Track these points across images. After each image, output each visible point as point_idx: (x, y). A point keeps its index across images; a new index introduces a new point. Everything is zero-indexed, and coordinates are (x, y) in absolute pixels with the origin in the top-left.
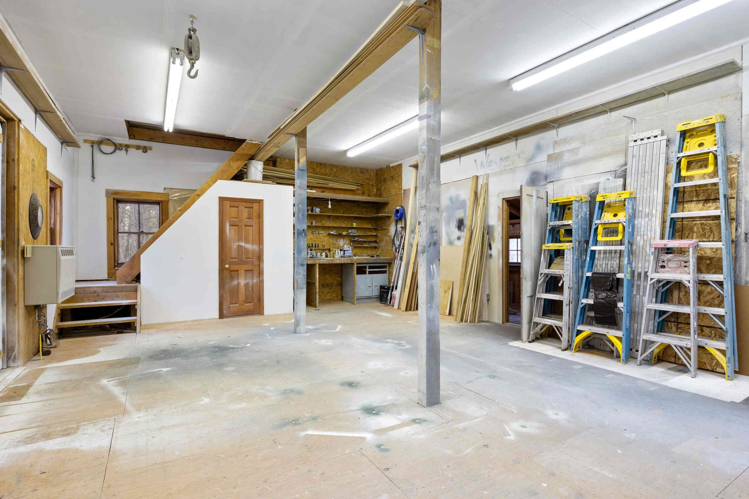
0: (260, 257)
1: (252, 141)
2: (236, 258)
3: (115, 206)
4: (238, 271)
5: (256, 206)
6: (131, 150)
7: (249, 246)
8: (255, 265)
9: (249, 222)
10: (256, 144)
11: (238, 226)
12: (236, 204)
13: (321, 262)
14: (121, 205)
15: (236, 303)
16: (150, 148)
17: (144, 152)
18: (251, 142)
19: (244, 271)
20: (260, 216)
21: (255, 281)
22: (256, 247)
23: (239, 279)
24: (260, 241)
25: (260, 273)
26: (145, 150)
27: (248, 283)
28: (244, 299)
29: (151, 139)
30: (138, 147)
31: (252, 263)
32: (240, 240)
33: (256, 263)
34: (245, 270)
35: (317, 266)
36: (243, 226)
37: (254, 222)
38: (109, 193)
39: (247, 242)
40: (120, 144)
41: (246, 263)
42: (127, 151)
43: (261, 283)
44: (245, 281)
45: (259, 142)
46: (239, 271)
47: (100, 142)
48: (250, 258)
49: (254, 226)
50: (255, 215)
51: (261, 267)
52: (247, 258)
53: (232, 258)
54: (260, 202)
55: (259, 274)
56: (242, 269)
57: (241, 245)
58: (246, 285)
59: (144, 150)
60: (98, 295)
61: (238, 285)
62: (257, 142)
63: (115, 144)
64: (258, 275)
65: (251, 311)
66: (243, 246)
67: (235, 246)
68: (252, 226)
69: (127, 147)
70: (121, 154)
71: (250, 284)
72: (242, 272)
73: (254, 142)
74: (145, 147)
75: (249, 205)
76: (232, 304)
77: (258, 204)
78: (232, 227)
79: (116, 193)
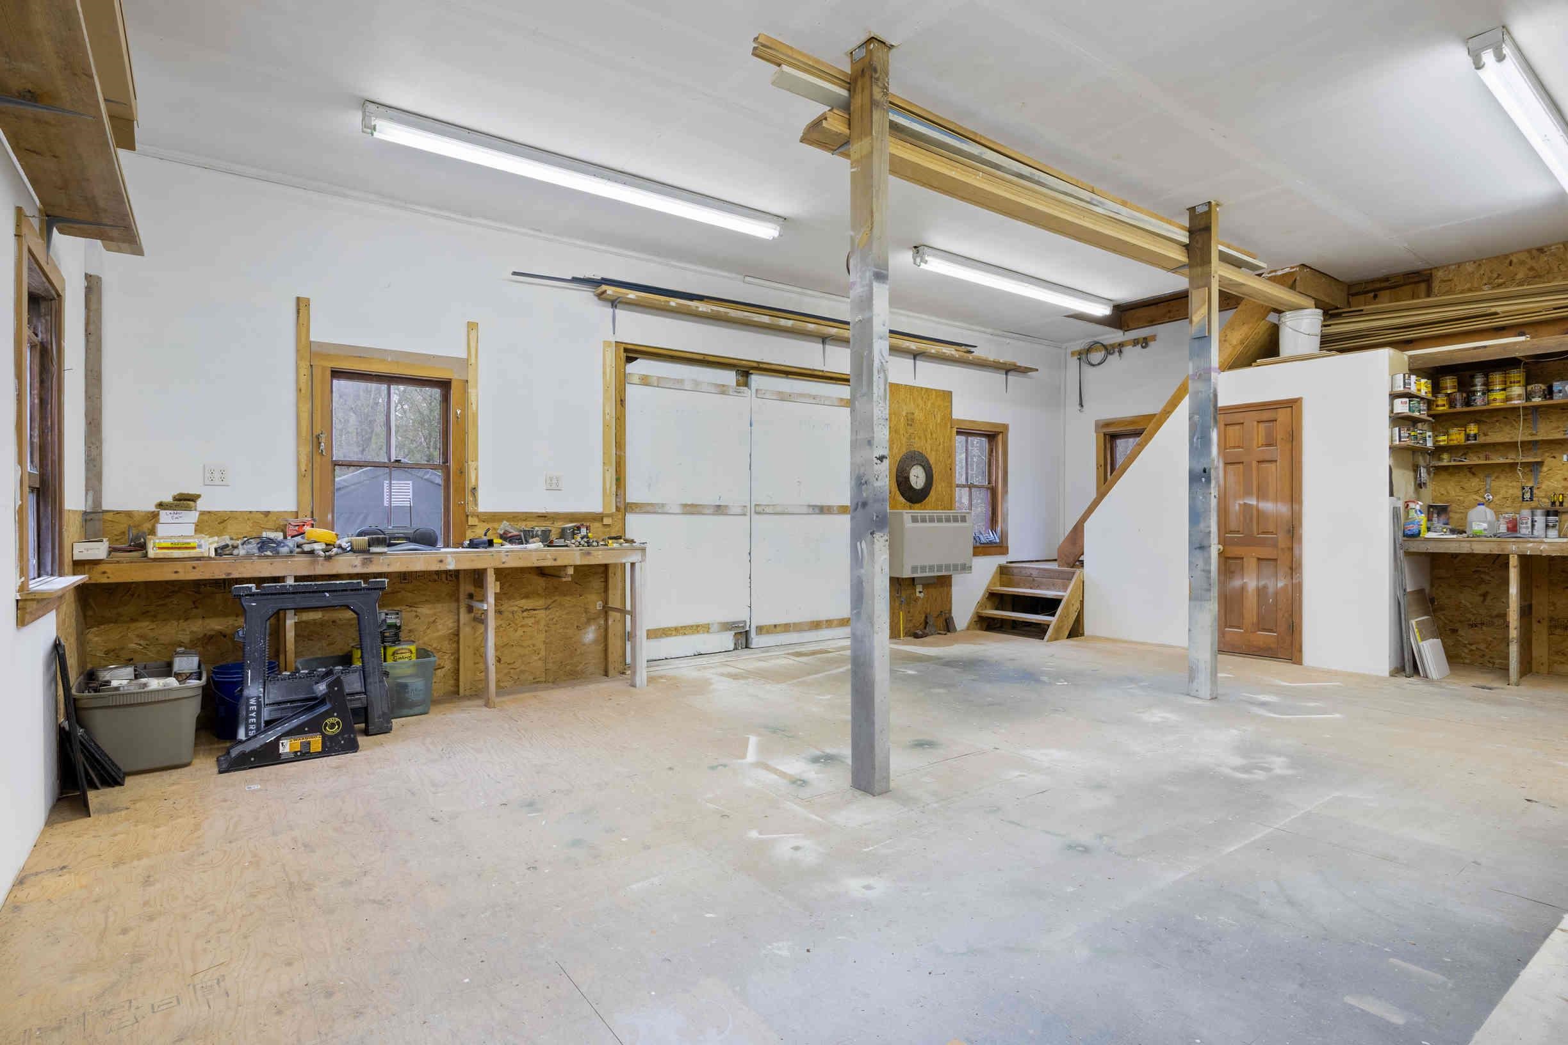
0: (1293, 529)
1: (1275, 271)
2: (1238, 532)
3: (1108, 446)
4: (1243, 558)
5: (1282, 415)
6: (1128, 350)
7: (1268, 506)
8: (1282, 549)
9: (1269, 453)
10: (1283, 275)
11: (1242, 463)
12: (1238, 417)
13: (1529, 548)
14: (1119, 442)
15: (1239, 627)
16: (1154, 338)
17: (1143, 347)
18: (1273, 274)
19: (1255, 559)
20: (1293, 437)
21: (1280, 584)
22: (1283, 509)
23: (1245, 577)
24: (1294, 495)
25: (1294, 568)
26: (1145, 342)
27: (1265, 587)
28: (1255, 620)
29: (1152, 321)
30: (1135, 342)
31: (1275, 545)
32: (1247, 493)
33: (1283, 541)
34: (1259, 559)
35: (1513, 561)
36: (1254, 464)
37: (1279, 452)
38: (1102, 426)
39: (1262, 495)
40: (1111, 345)
41: (1262, 543)
42: (1120, 352)
43: (1296, 591)
44: (1258, 580)
45: (1292, 268)
46: (1245, 559)
47: (1089, 350)
48: (1272, 533)
49: (1278, 463)
50: (1280, 434)
51: (1296, 552)
52: (1264, 533)
53: (1231, 532)
54: (1293, 405)
55: (1291, 569)
56: (1251, 555)
57: (1250, 505)
58: (1261, 592)
59: (1144, 345)
60: (1034, 580)
61: (1243, 588)
62: (1287, 270)
63: (1105, 347)
64: (1290, 572)
65: (1270, 649)
66: (1252, 505)
67: (1237, 507)
68: (1276, 461)
69: (1121, 345)
70: (1114, 359)
71: (1271, 590)
72: (1251, 564)
73: (1279, 273)
74: (1145, 339)
75: (1266, 415)
76: (1231, 627)
77: (1289, 409)
78: (1230, 467)
79: (1107, 424)
